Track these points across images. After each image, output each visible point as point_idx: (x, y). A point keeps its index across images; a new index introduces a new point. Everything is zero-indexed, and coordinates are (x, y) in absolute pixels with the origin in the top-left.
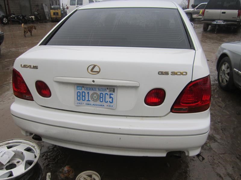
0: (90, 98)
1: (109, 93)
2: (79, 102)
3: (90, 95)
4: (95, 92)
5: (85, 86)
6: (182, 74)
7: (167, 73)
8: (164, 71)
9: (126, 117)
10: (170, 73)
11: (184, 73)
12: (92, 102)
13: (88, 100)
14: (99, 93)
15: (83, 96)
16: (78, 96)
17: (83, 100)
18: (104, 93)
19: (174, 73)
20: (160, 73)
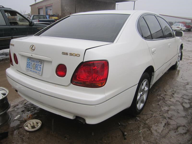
0: (32, 67)
1: (40, 65)
2: (27, 68)
3: (32, 65)
4: (34, 63)
5: (31, 59)
6: (76, 55)
7: (67, 54)
8: (65, 52)
9: (47, 83)
10: (69, 54)
11: (78, 55)
12: (32, 70)
13: (31, 68)
14: (36, 63)
15: (29, 65)
16: (27, 65)
17: (29, 68)
18: (38, 64)
19: (71, 54)
20: (63, 53)
